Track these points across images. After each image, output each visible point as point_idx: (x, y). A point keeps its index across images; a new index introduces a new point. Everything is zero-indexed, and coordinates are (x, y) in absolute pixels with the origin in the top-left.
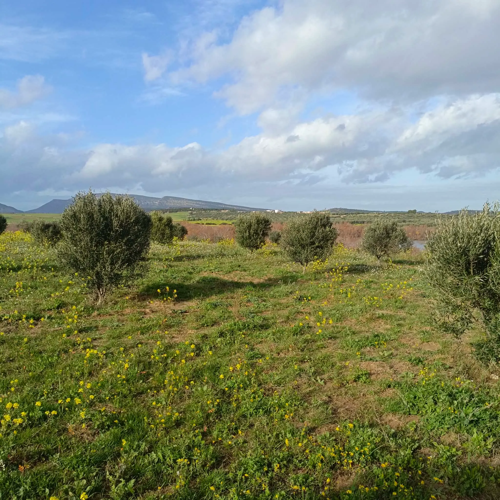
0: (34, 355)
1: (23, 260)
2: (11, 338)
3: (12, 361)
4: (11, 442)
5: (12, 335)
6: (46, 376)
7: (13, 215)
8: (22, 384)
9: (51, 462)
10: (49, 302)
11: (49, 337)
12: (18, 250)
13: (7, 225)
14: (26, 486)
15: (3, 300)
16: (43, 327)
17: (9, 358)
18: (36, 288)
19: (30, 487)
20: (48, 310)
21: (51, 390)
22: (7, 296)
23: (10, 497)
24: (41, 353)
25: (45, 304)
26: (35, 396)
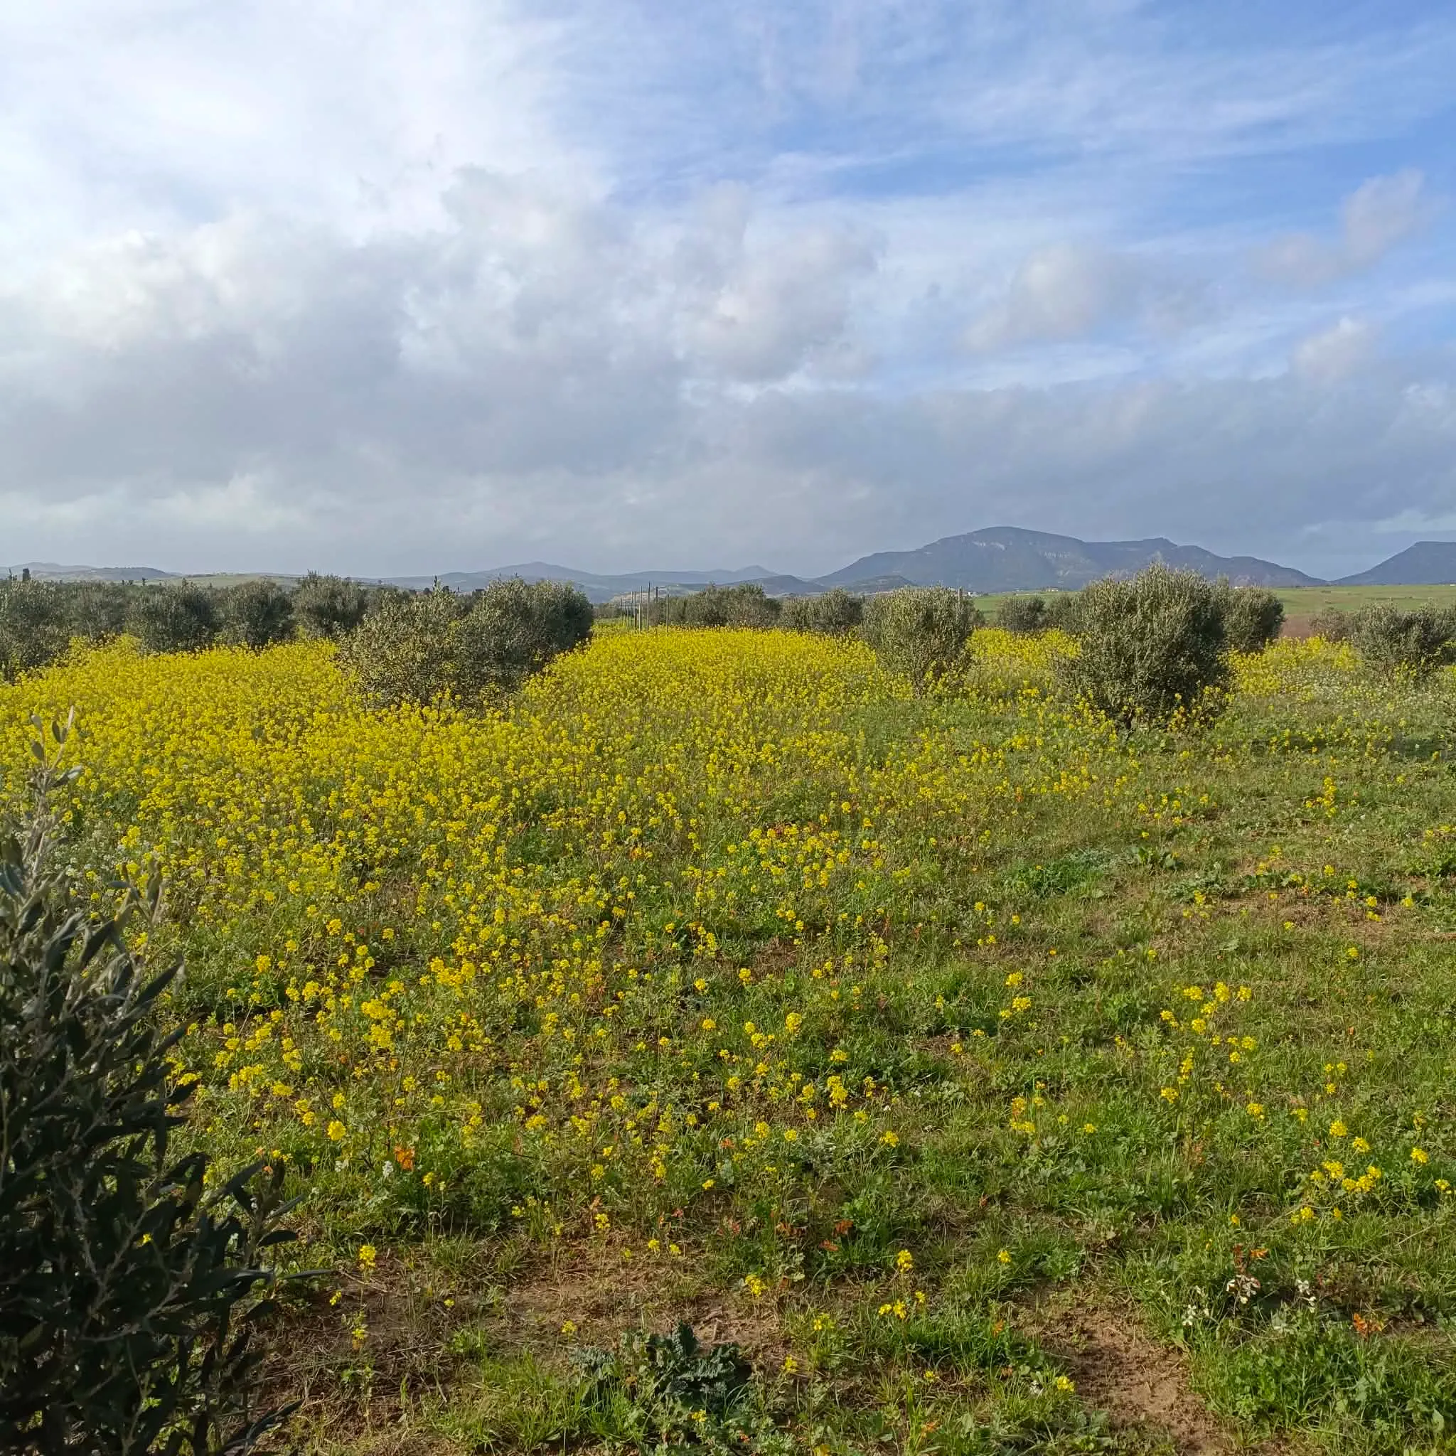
0: (1376, 1002)
1: (1333, 720)
2: (1307, 939)
3: (1314, 1004)
4: (1323, 1239)
5: (1310, 931)
6: (1417, 1071)
7: (1297, 592)
8: (1350, 1079)
9: (1444, 1334)
10: (1417, 850)
11: (1420, 956)
12: (1316, 690)
13: (1282, 620)
14: (1372, 1379)
15: (1281, 830)
16: (1398, 922)
17: (1305, 995)
18: (1374, 806)
19: (1383, 1386)
20: (1412, 874)
21: (1434, 1116)
22: (1291, 820)
23: (1328, 1393)
24: (1396, 998)
25: (1400, 858)
26: (1385, 1123)
